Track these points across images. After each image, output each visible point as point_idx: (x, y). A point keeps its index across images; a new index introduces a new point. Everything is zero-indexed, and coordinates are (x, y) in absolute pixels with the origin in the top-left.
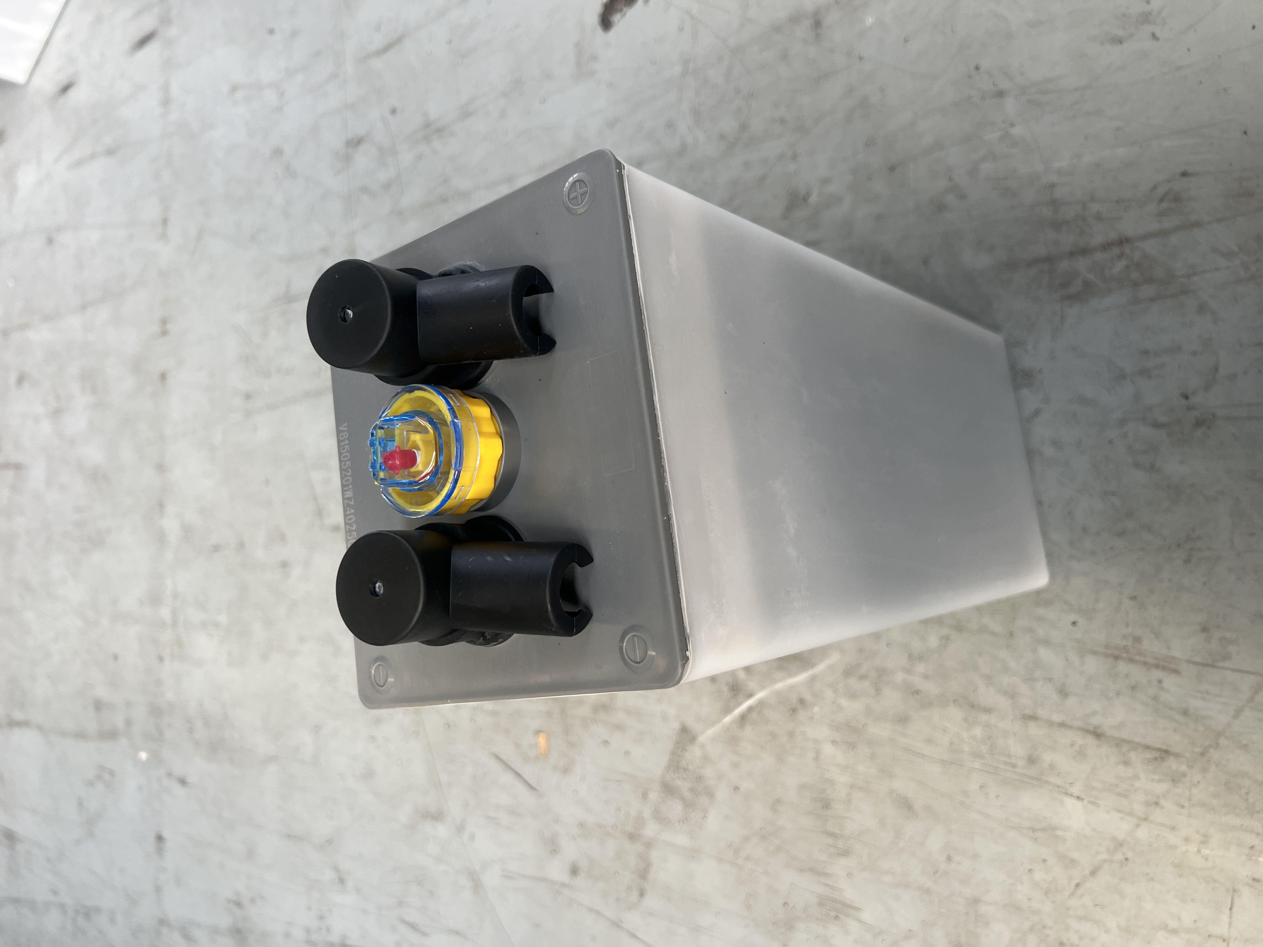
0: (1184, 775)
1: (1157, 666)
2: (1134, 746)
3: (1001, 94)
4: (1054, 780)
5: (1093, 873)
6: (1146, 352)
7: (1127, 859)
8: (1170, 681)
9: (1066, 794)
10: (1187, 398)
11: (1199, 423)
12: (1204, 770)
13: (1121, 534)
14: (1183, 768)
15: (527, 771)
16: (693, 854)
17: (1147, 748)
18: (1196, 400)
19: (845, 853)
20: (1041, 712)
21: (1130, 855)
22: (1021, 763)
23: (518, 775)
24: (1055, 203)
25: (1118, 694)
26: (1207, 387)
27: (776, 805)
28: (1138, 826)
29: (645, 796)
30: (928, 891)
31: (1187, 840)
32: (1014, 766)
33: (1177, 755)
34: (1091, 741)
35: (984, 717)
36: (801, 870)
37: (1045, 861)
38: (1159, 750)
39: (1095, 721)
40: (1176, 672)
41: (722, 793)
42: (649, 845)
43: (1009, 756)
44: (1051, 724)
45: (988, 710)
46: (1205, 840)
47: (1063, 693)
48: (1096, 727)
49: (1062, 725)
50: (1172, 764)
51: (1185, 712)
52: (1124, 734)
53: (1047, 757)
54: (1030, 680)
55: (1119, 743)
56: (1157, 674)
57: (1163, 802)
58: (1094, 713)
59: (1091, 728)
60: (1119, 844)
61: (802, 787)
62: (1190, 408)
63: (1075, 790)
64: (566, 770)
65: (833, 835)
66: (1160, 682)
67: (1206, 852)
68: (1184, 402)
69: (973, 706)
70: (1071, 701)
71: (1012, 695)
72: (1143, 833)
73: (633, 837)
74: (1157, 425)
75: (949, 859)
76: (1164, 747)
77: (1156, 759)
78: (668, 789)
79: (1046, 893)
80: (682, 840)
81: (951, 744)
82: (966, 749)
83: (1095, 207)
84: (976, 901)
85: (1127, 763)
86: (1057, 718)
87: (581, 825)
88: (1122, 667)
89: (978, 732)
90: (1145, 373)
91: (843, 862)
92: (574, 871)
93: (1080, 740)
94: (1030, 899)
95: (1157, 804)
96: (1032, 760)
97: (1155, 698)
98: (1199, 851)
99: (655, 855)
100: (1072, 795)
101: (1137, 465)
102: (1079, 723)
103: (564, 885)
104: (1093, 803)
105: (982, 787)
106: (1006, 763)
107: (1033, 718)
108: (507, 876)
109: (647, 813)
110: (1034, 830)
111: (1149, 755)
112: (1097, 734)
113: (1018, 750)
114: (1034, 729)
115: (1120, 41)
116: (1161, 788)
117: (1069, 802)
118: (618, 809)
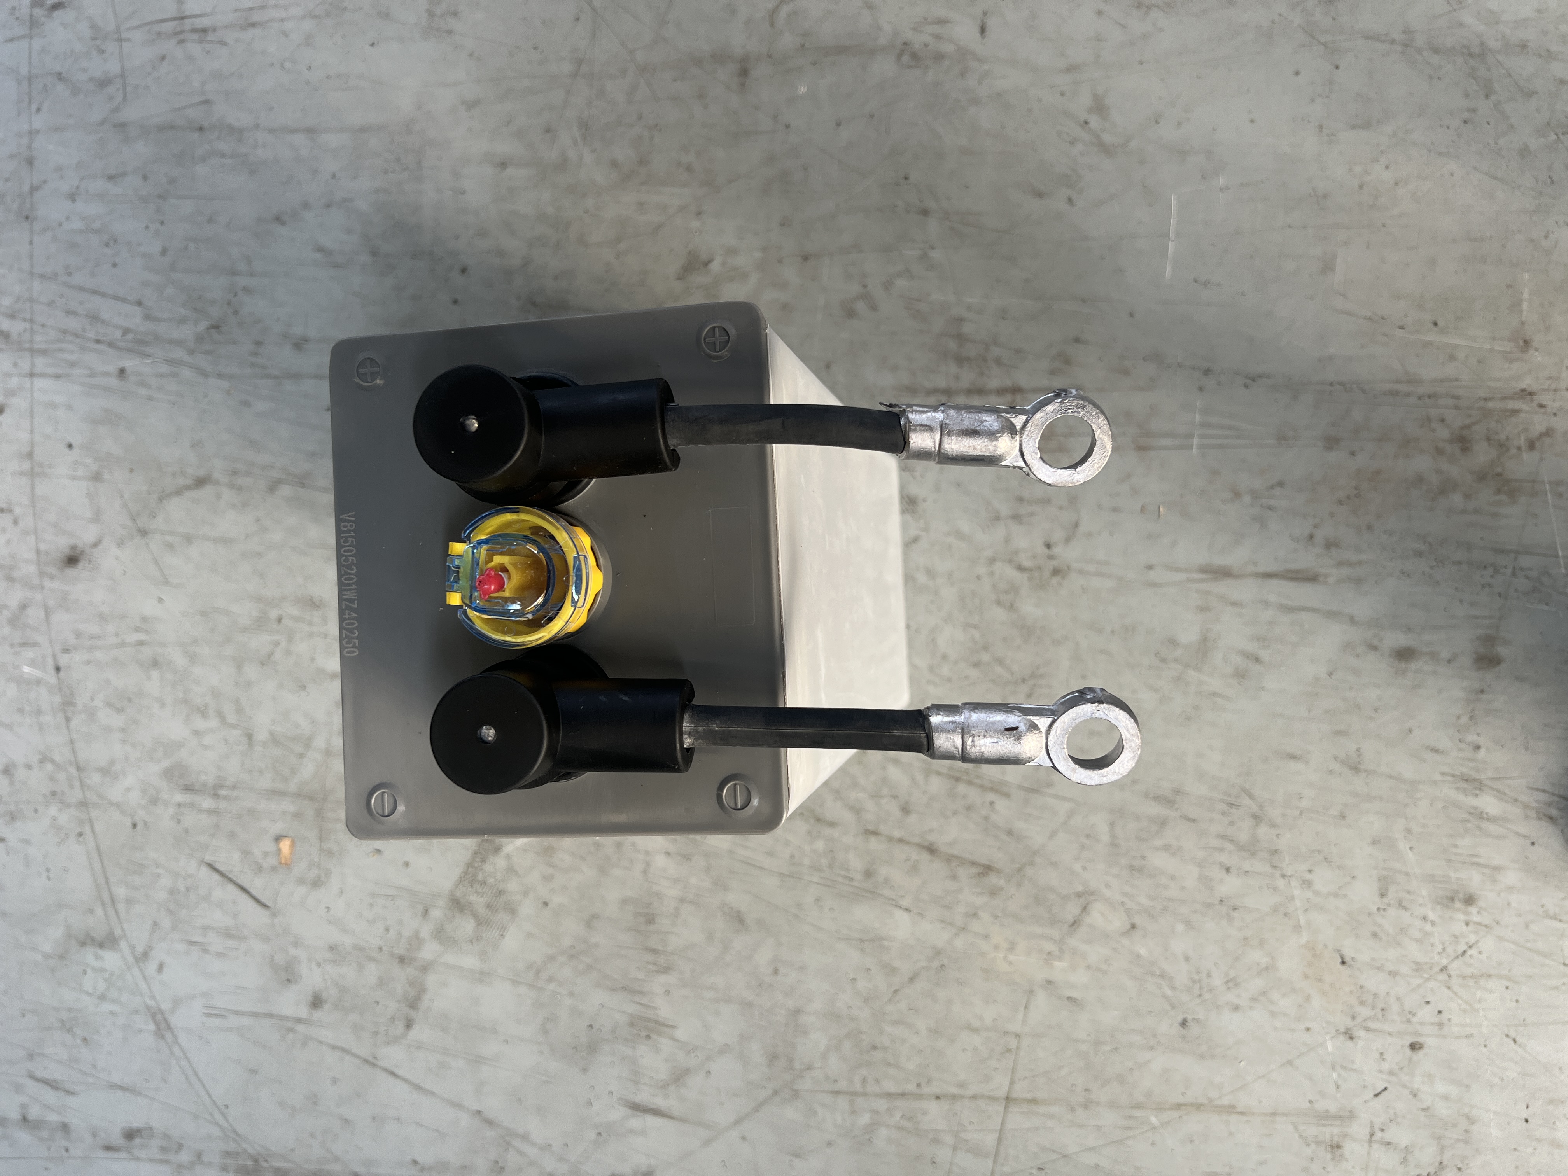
0: (1001, 889)
1: (991, 789)
2: (963, 862)
3: (925, 212)
4: (886, 892)
5: (912, 980)
6: (1021, 500)
7: (942, 966)
8: (1001, 804)
9: (896, 906)
10: (1048, 546)
11: (1056, 572)
12: (1019, 885)
13: (976, 665)
14: (1002, 882)
15: (257, 885)
16: (482, 977)
17: (973, 863)
18: (1057, 550)
19: (666, 970)
20: (883, 828)
21: (945, 962)
22: (858, 877)
23: (243, 889)
24: (961, 338)
25: (955, 813)
26: (1068, 540)
27: (591, 921)
28: (956, 935)
29: (426, 913)
30: (750, 1005)
31: (996, 947)
32: (852, 879)
33: (998, 871)
34: (925, 856)
35: (827, 831)
36: (613, 990)
37: (869, 969)
38: (983, 865)
39: (932, 838)
40: (1007, 795)
41: (527, 908)
42: (425, 969)
43: (848, 870)
44: (890, 839)
45: (832, 824)
46: (1012, 948)
47: (906, 810)
48: (932, 844)
49: (901, 841)
50: (993, 879)
51: (1010, 833)
52: (955, 851)
53: (883, 871)
54: (876, 796)
55: (950, 859)
56: (991, 796)
57: (981, 914)
58: (932, 830)
59: (926, 844)
60: (938, 953)
61: (625, 902)
62: (1051, 557)
63: (905, 903)
64: (316, 884)
65: (654, 951)
66: (992, 803)
67: (1012, 958)
68: (1046, 551)
69: (818, 820)
70: (912, 819)
71: (857, 810)
72: (959, 943)
73: (402, 960)
74: (1021, 568)
75: (776, 971)
76: (988, 863)
77: (979, 874)
78: (457, 905)
79: (867, 1000)
80: (470, 961)
81: (792, 856)
82: (807, 862)
83: (996, 351)
84: (798, 1011)
85: (954, 877)
86: (897, 834)
87: (331, 948)
88: (962, 788)
89: (820, 845)
90: (1016, 518)
91: (663, 978)
92: (316, 1002)
93: (916, 855)
94: (849, 1007)
95: (975, 915)
96: (868, 874)
97: (986, 818)
98: (1005, 958)
99: (431, 980)
100: (901, 907)
101: (999, 603)
102: (916, 840)
103: (299, 1020)
104: (919, 914)
105: (817, 900)
106: (845, 877)
107: (875, 833)
108: (212, 1013)
109: (426, 932)
110: (862, 941)
111: (974, 870)
112: (931, 850)
113: (856, 864)
114: (874, 844)
115: (1040, 195)
116: (979, 901)
117: (899, 914)
118: (387, 930)
